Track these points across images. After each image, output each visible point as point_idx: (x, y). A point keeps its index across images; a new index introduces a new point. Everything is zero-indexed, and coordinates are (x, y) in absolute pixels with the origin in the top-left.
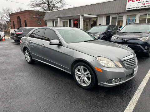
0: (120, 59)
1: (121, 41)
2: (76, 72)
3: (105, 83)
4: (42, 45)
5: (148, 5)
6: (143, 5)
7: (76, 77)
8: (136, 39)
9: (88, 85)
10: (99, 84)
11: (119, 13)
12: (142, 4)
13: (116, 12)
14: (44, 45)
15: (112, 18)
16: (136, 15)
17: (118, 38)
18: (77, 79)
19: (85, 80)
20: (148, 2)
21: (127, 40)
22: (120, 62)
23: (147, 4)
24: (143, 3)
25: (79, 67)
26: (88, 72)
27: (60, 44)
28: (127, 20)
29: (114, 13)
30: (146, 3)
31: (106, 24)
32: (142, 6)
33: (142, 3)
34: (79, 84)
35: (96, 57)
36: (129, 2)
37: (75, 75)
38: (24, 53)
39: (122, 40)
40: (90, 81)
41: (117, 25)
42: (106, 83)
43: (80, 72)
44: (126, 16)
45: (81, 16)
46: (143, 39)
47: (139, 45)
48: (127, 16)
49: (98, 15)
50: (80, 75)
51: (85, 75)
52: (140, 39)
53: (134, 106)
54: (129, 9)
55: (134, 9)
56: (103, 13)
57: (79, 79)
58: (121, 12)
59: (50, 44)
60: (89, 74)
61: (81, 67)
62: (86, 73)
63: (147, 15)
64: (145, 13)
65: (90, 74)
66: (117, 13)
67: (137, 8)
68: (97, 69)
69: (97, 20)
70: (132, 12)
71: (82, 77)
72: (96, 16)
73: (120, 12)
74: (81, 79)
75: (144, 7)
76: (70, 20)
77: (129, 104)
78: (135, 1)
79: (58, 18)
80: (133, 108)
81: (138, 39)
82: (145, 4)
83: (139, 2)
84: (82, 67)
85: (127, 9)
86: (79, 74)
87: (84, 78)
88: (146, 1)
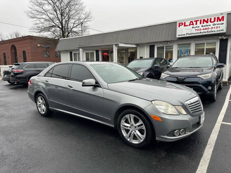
0: (182, 103)
1: (175, 80)
2: (123, 123)
3: (166, 137)
4: (68, 87)
5: (205, 31)
6: (199, 32)
7: (123, 131)
8: (195, 76)
9: (142, 141)
10: (157, 139)
11: (168, 42)
12: (198, 30)
13: (163, 40)
14: (71, 87)
15: (158, 48)
16: (190, 44)
17: (171, 76)
18: (124, 134)
19: (137, 134)
20: (205, 28)
21: (183, 78)
22: (182, 107)
23: (204, 29)
24: (199, 28)
25: (127, 116)
26: (141, 122)
27: (97, 85)
28: (178, 50)
29: (160, 42)
30: (202, 28)
31: (150, 57)
32: (197, 32)
33: (196, 28)
34: (128, 141)
35: (151, 101)
36: (179, 27)
37: (122, 129)
38: (36, 101)
39: (177, 78)
40: (144, 136)
41: (165, 57)
42: (168, 136)
43: (129, 123)
44: (177, 45)
45: (114, 46)
46: (204, 77)
47: (201, 85)
48: (179, 45)
49: (137, 45)
50: (129, 128)
51: (136, 127)
52: (201, 77)
53: (207, 166)
54: (180, 36)
55: (188, 35)
56: (145, 42)
57: (127, 134)
58: (170, 40)
59: (83, 86)
60: (142, 125)
61: (130, 116)
62: (138, 124)
63: (205, 44)
64: (202, 41)
65: (144, 126)
66: (165, 42)
67: (191, 35)
68: (154, 117)
69: (136, 51)
70: (184, 40)
71: (131, 130)
72: (134, 46)
74: (131, 134)
75: (200, 34)
76: (97, 52)
77: (200, 164)
78: (187, 26)
79: (79, 48)
80: (206, 169)
81: (198, 76)
82: (201, 30)
83: (193, 27)
84: (132, 116)
85: (177, 37)
86: (127, 127)
87: (135, 131)
88: (202, 26)
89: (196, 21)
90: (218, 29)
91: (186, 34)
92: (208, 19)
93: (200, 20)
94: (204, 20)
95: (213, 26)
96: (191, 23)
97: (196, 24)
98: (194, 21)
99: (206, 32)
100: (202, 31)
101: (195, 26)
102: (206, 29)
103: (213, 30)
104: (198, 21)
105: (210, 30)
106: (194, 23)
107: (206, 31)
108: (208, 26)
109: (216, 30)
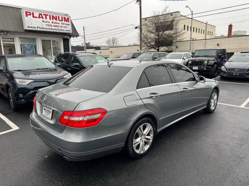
5: (55, 28)
6: (50, 27)
11: (9, 32)
12: (49, 25)
16: (35, 39)
20: (55, 24)
23: (54, 26)
28: (21, 45)
30: (53, 24)
32: (48, 27)
33: (47, 23)
36: (27, 16)
44: (19, 38)
54: (30, 29)
55: (39, 29)
66: (4, 32)
67: (42, 30)
73: (11, 30)
75: (52, 31)
78: (36, 17)
83: (43, 21)
85: (26, 28)
88: (52, 22)
89: (46, 15)
90: (66, 29)
91: (37, 27)
92: (56, 16)
93: (49, 15)
94: (53, 17)
95: (62, 25)
96: (40, 16)
97: (46, 18)
98: (44, 15)
99: (57, 30)
100: (53, 28)
101: (45, 20)
102: (56, 26)
103: (62, 28)
104: (48, 15)
105: (60, 28)
106: (44, 17)
107: (57, 28)
108: (57, 23)
109: (65, 29)
